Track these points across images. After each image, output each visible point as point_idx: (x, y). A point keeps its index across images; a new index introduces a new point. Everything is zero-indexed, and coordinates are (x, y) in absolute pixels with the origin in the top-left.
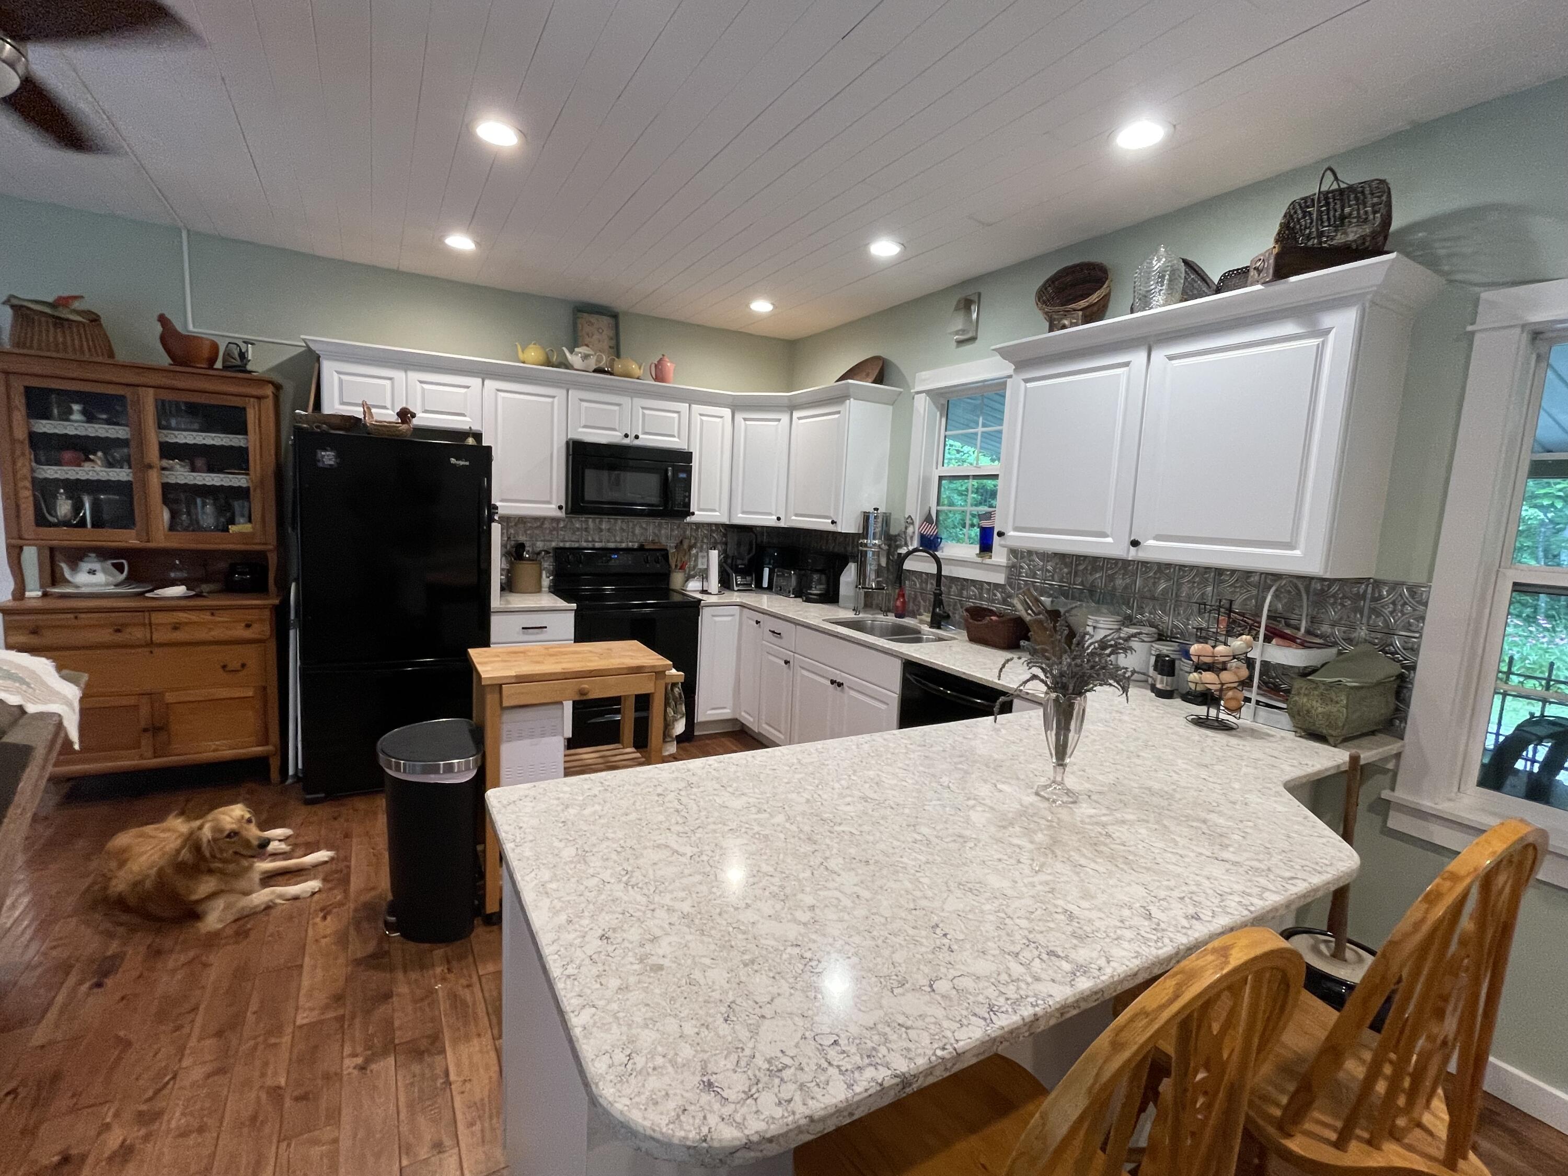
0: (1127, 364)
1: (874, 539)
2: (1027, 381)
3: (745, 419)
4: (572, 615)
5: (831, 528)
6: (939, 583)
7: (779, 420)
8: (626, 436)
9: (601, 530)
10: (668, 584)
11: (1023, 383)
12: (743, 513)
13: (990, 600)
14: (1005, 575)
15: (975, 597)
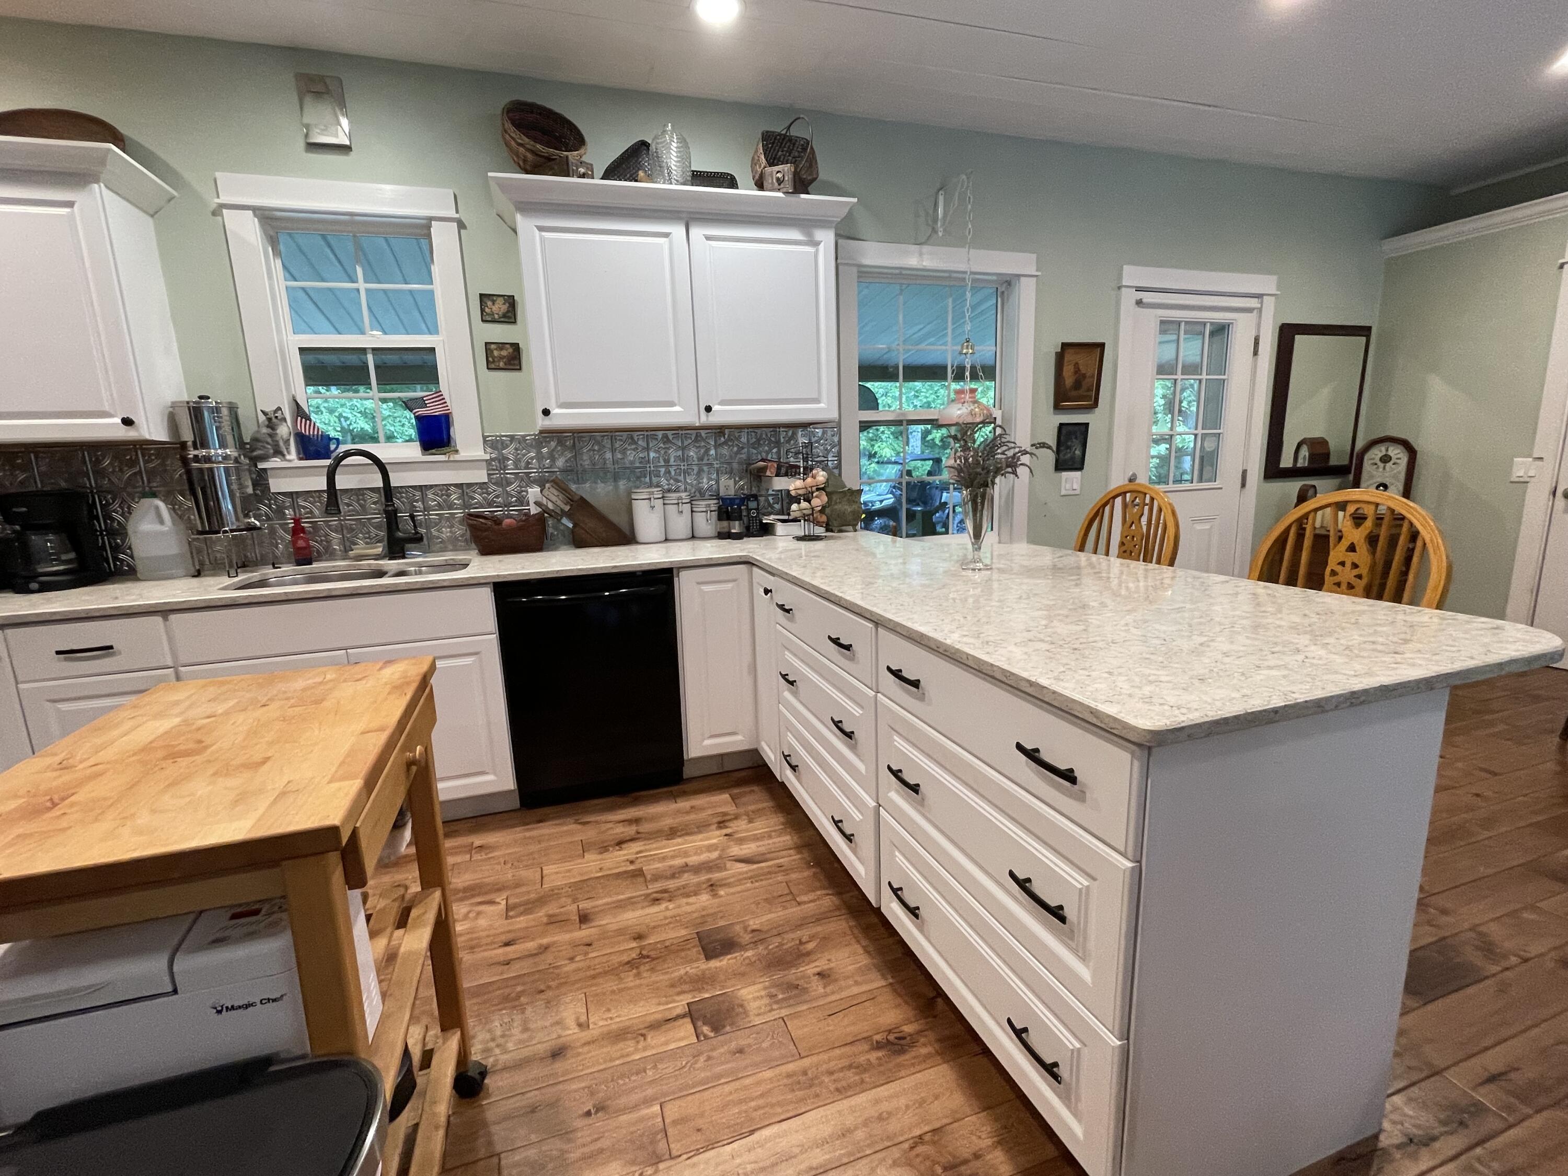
1: (222, 447)
2: (541, 229)
6: (389, 499)
11: (537, 231)
13: (465, 506)
14: (485, 471)
15: (440, 507)
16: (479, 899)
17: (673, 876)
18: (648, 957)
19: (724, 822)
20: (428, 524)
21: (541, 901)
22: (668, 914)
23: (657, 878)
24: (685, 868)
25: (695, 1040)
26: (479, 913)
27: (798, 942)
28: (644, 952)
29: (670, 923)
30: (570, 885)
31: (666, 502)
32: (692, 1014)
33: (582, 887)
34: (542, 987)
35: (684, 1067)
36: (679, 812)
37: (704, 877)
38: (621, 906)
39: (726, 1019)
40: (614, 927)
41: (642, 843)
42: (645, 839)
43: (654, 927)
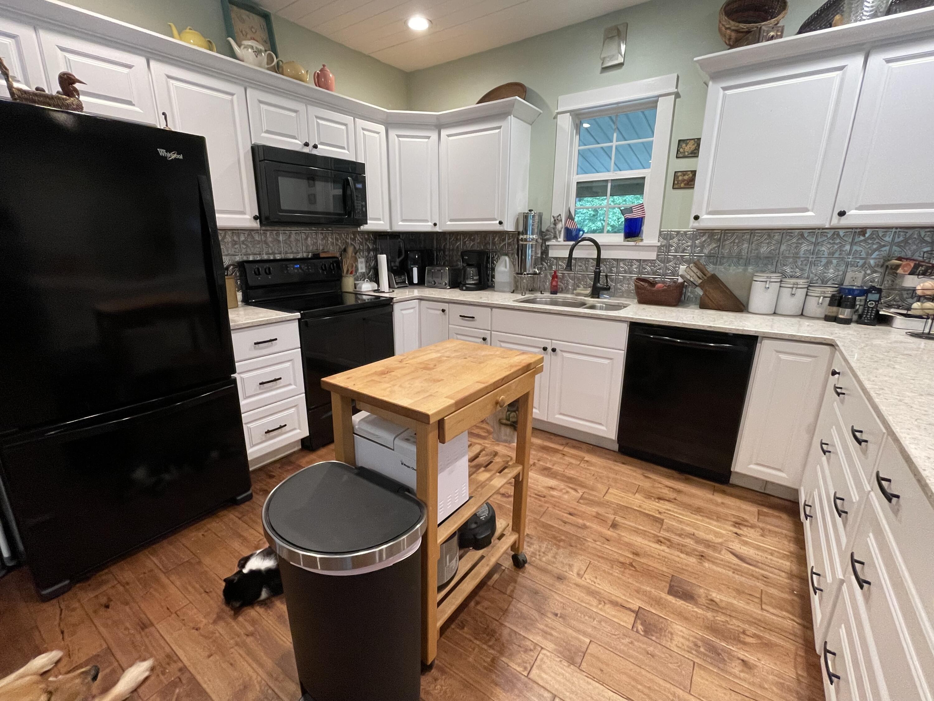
0: (841, 68)
1: (533, 234)
2: (725, 89)
3: (398, 136)
4: (296, 324)
5: (499, 228)
6: (598, 265)
7: (428, 137)
8: (307, 145)
9: (279, 241)
10: (341, 288)
11: (721, 91)
12: (403, 221)
13: (639, 273)
14: (656, 253)
15: (625, 272)
16: (571, 485)
17: (680, 535)
18: (635, 567)
19: (740, 524)
20: (616, 281)
21: (599, 504)
22: (663, 554)
23: (668, 530)
24: (692, 536)
25: (630, 627)
26: (567, 492)
27: (741, 631)
28: (634, 564)
29: (659, 559)
30: (618, 505)
31: (782, 285)
32: (638, 613)
33: (625, 509)
34: (573, 544)
35: (615, 635)
36: (711, 501)
37: (701, 548)
38: (636, 531)
39: (657, 633)
40: (626, 540)
41: (673, 506)
42: (677, 505)
43: (649, 555)
